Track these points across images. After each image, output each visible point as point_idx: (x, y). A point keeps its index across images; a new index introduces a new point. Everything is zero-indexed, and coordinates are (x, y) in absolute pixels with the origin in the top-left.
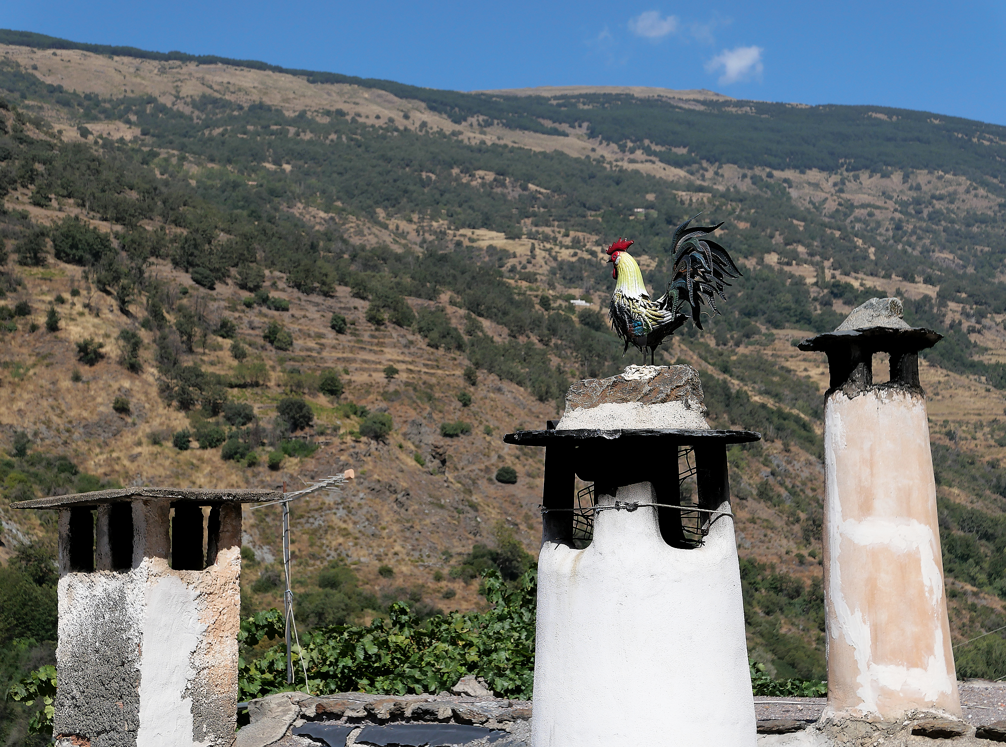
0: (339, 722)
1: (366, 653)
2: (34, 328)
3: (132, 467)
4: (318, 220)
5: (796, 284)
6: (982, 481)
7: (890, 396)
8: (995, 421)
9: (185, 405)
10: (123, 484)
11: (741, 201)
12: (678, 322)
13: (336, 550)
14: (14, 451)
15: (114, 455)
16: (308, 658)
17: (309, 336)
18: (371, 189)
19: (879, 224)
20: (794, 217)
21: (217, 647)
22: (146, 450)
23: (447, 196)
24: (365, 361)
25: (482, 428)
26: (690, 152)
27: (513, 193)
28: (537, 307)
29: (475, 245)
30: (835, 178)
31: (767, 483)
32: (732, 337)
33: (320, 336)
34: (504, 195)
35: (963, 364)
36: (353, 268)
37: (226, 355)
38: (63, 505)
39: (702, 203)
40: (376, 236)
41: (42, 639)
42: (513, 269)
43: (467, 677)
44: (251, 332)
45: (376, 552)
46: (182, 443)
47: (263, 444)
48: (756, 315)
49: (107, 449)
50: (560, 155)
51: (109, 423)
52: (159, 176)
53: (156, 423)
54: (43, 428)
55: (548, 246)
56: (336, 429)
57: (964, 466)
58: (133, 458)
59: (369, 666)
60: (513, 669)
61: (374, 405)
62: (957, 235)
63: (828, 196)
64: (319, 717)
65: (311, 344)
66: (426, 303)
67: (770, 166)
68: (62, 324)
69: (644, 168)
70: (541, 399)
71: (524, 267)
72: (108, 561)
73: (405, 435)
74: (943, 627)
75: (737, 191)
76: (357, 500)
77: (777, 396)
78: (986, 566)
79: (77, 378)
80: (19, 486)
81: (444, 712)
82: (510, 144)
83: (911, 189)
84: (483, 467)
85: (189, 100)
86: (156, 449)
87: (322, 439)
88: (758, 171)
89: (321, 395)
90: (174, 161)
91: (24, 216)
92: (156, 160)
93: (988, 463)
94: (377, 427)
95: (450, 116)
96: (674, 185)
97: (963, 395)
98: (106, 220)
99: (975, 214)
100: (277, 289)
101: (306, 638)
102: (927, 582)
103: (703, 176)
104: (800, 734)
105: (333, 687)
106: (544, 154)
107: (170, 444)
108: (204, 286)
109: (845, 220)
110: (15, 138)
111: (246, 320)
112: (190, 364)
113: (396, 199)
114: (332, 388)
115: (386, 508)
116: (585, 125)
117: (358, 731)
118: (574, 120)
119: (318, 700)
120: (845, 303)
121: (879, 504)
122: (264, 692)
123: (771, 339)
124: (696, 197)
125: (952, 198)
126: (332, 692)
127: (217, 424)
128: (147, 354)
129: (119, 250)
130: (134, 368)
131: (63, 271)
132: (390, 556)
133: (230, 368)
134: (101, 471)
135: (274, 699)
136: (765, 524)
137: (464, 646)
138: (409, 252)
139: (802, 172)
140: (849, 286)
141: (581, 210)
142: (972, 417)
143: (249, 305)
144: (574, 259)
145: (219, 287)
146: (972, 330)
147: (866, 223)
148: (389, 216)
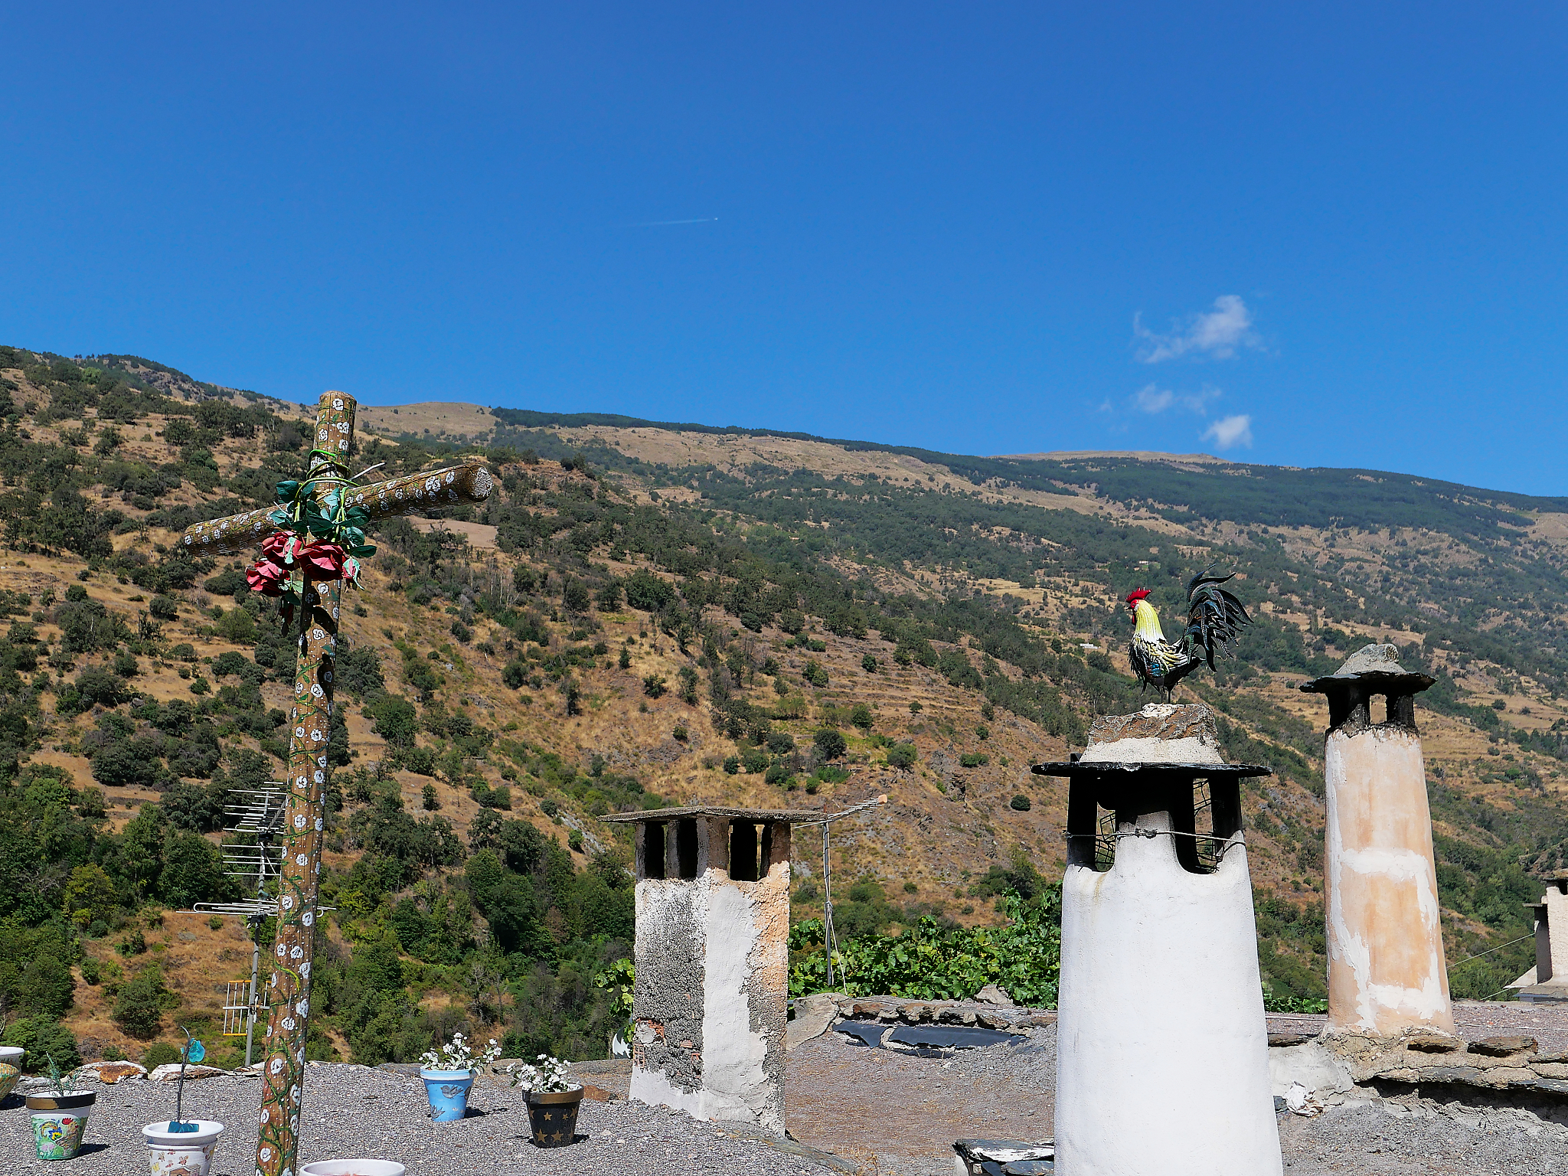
0: (874, 1022)
1: (897, 961)
2: (609, 665)
3: (689, 788)
4: (852, 571)
5: (1291, 630)
6: (1467, 816)
7: (1387, 735)
8: (1479, 759)
9: (734, 734)
10: (681, 803)
11: (1238, 554)
12: (1194, 663)
13: (866, 867)
14: (592, 772)
15: (674, 777)
16: (846, 964)
17: (843, 674)
18: (899, 543)
19: (1368, 576)
20: (1288, 569)
21: (769, 950)
22: (700, 773)
23: (967, 549)
24: (892, 697)
25: (998, 759)
26: (1191, 509)
27: (1027, 547)
28: (1049, 649)
29: (992, 593)
30: (1326, 534)
31: (1264, 814)
32: (1231, 679)
33: (853, 674)
34: (1019, 548)
35: (1449, 707)
36: (882, 613)
37: (770, 690)
38: (639, 820)
39: (1202, 556)
40: (904, 585)
41: (615, 936)
42: (1027, 615)
43: (989, 986)
44: (792, 670)
45: (901, 870)
46: (731, 768)
47: (802, 770)
48: (1253, 659)
49: (668, 772)
50: (1070, 513)
51: (669, 750)
52: (715, 533)
53: (709, 749)
54: (615, 752)
55: (1059, 594)
56: (866, 758)
57: (1450, 801)
58: (690, 781)
59: (900, 973)
60: (1031, 980)
61: (900, 737)
62: (1441, 587)
63: (1320, 550)
64: (856, 1016)
65: (845, 681)
66: (948, 645)
67: (1265, 522)
68: (632, 662)
69: (1148, 524)
70: (1052, 734)
71: (1038, 614)
72: (676, 870)
73: (928, 764)
74: (1438, 951)
75: (1235, 545)
76: (885, 822)
77: (1273, 734)
78: (1471, 894)
79: (643, 709)
80: (596, 802)
81: (969, 1017)
82: (1025, 503)
83: (1397, 544)
84: (999, 795)
85: (742, 467)
86: (709, 772)
87: (854, 767)
88: (1254, 527)
89: (853, 727)
90: (729, 520)
91: (604, 569)
92: (713, 519)
93: (1474, 798)
94: (903, 757)
95: (970, 479)
96: (1176, 540)
97: (1449, 735)
98: (670, 571)
99: (1458, 568)
100: (815, 632)
101: (844, 945)
102: (1422, 909)
103: (1203, 531)
104: (1302, 1047)
105: (868, 990)
106: (1055, 511)
107: (721, 769)
108: (752, 629)
109: (1336, 572)
110: (599, 503)
111: (787, 659)
112: (739, 698)
113: (922, 552)
114: (862, 721)
115: (911, 830)
116: (1093, 485)
117: (892, 1030)
118: (1083, 481)
119: (855, 1001)
120: (1336, 649)
121: (1377, 836)
122: (807, 992)
123: (1268, 681)
124: (1196, 550)
125: (1436, 553)
126: (867, 995)
127: (762, 751)
128: (702, 690)
129: (681, 598)
130: (692, 701)
131: (633, 616)
132: (914, 874)
133: (774, 702)
134: (663, 791)
135: (817, 999)
136: (1263, 852)
137: (986, 958)
138: (933, 600)
139: (1296, 529)
140: (1340, 633)
141: (1090, 562)
142: (1458, 755)
143: (790, 646)
144: (1083, 607)
145: (764, 629)
146: (1457, 675)
147: (1355, 575)
148: (915, 567)
